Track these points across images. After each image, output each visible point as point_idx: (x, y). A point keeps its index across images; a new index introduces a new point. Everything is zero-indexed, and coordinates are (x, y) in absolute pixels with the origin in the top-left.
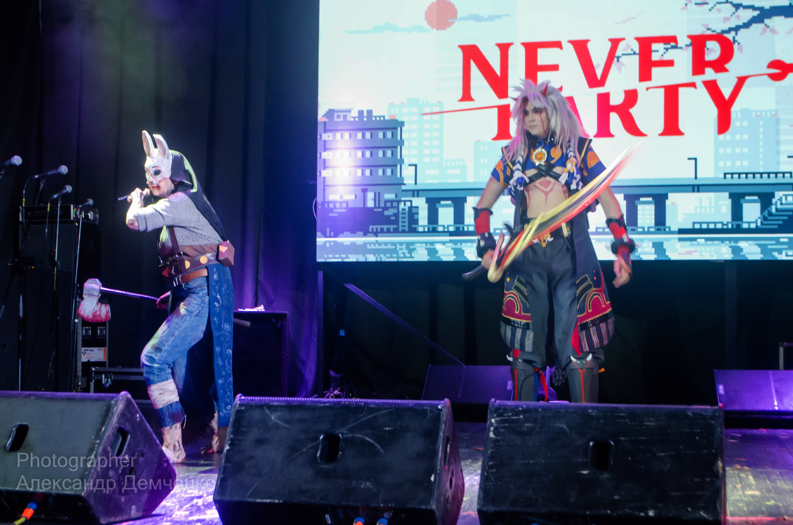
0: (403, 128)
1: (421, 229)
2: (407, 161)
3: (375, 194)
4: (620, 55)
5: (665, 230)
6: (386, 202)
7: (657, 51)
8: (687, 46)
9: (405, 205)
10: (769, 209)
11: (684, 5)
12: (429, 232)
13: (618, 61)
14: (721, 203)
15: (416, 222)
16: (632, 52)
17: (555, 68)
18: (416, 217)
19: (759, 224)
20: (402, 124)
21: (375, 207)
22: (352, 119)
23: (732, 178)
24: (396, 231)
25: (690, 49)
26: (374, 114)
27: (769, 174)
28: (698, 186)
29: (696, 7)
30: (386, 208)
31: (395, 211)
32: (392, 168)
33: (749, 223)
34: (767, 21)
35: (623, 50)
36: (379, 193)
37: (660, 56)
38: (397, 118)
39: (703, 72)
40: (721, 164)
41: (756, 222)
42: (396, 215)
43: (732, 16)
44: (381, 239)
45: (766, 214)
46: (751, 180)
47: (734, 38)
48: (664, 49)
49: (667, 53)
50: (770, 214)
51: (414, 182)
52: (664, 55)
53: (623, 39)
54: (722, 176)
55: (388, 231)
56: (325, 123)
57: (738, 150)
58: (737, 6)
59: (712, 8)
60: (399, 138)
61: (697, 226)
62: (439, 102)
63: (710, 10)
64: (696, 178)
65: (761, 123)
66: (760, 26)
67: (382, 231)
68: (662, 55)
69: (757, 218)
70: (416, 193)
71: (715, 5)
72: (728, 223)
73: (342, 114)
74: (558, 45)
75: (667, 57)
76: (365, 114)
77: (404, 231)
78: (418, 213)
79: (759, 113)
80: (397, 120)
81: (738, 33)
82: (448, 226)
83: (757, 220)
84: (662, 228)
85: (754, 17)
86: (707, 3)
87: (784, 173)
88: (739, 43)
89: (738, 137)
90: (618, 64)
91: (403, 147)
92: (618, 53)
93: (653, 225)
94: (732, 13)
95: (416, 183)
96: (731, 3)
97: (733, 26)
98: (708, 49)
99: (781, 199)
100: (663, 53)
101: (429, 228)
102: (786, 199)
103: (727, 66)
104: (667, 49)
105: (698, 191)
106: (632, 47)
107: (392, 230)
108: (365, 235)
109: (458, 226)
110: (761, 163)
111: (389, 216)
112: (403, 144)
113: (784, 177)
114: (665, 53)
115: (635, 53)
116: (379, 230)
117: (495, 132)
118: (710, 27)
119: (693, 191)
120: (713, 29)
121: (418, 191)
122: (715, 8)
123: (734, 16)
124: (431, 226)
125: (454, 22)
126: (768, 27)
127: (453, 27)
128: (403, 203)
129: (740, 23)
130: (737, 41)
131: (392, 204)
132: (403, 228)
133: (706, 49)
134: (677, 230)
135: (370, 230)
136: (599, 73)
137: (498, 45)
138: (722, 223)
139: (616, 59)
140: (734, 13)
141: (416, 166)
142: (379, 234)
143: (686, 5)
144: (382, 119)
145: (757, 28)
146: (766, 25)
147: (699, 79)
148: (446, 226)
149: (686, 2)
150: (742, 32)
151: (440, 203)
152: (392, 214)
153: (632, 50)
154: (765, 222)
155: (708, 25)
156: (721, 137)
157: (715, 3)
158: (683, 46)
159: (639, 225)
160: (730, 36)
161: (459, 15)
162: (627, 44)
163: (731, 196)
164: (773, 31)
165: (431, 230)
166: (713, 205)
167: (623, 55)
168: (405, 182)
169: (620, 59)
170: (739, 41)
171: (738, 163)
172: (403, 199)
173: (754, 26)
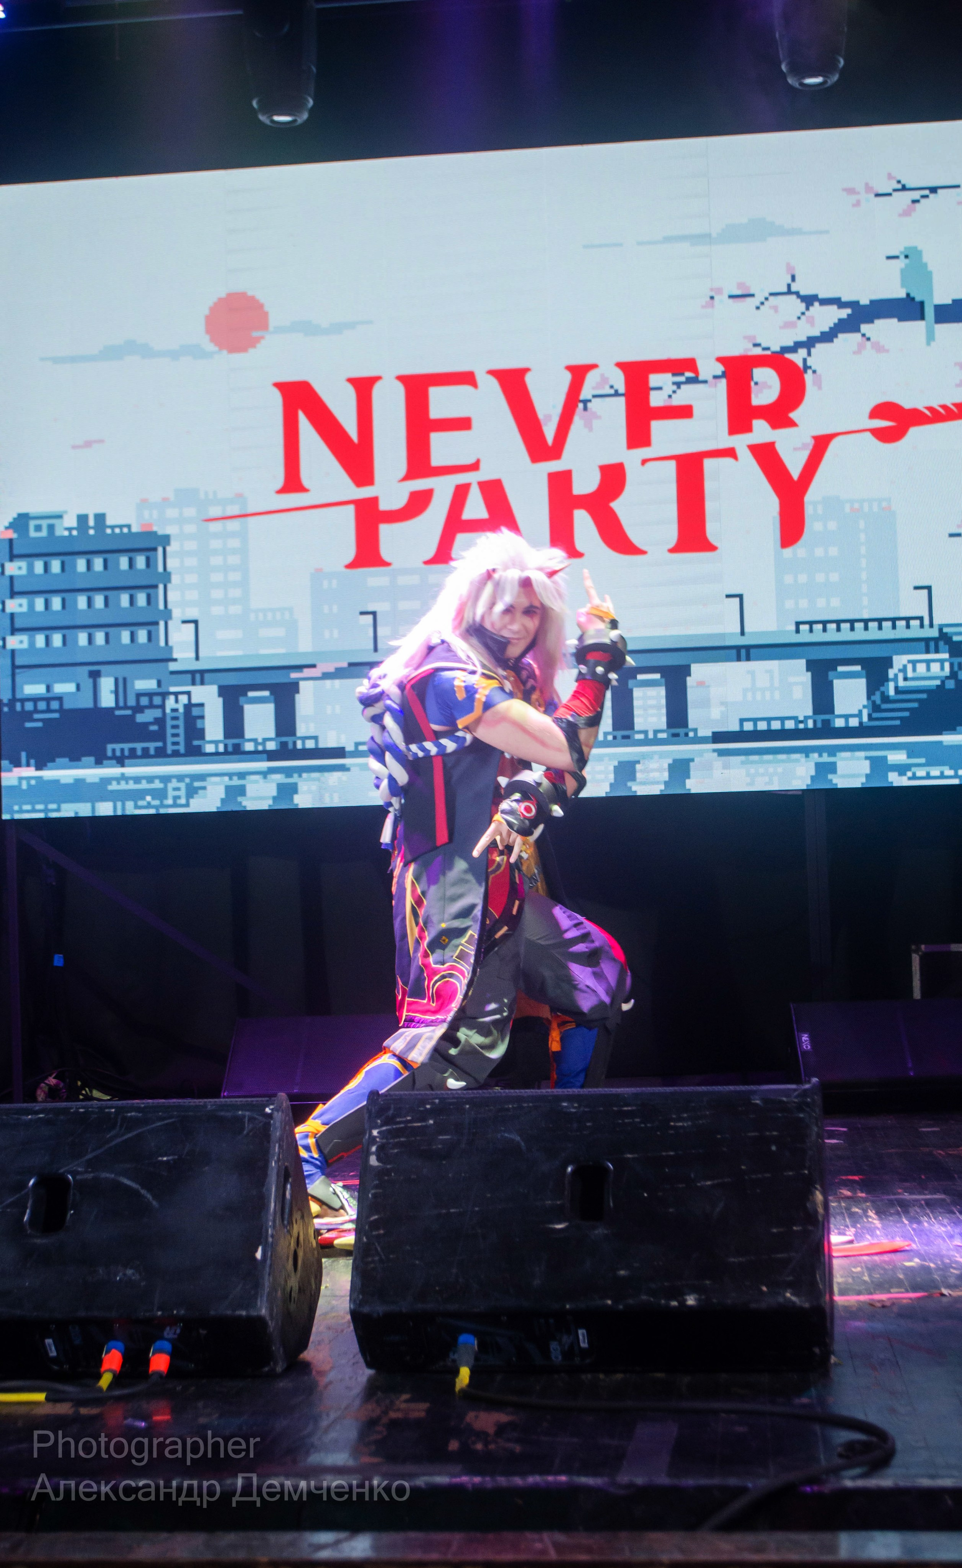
0: (168, 549)
1: (210, 748)
2: (177, 614)
3: (116, 680)
4: (589, 397)
5: (687, 735)
6: (139, 695)
7: (660, 388)
8: (715, 377)
9: (177, 701)
10: (882, 689)
11: (708, 299)
12: (226, 752)
13: (585, 409)
14: (792, 679)
15: (200, 734)
16: (612, 392)
17: (463, 424)
18: (199, 723)
19: (865, 719)
20: (166, 540)
21: (118, 707)
22: (66, 533)
23: (811, 630)
24: (161, 754)
25: (723, 383)
26: (109, 521)
27: (880, 621)
28: (748, 648)
29: (731, 300)
30: (139, 709)
31: (158, 713)
32: (150, 628)
33: (847, 717)
34: (864, 328)
35: (594, 388)
36: (125, 680)
37: (666, 397)
38: (155, 529)
39: (748, 429)
40: (789, 604)
41: (859, 715)
42: (161, 722)
43: (799, 318)
44: (130, 771)
45: (877, 698)
46: (846, 634)
47: (805, 360)
48: (674, 383)
49: (678, 391)
50: (886, 699)
51: (193, 655)
52: (674, 396)
53: (594, 366)
54: (793, 628)
55: (146, 754)
56: (11, 541)
57: (820, 578)
58: (809, 300)
59: (762, 303)
60: (160, 569)
61: (748, 727)
62: (240, 496)
63: (758, 308)
64: (743, 633)
65: (862, 524)
66: (855, 337)
67: (133, 754)
68: (670, 396)
69: (861, 707)
70: (198, 676)
71: (767, 299)
72: (806, 718)
73: (44, 523)
74: (467, 378)
75: (679, 400)
76: (91, 522)
77: (176, 754)
78: (202, 717)
79: (856, 506)
80: (155, 533)
81: (813, 350)
82: (265, 740)
83: (860, 711)
84: (681, 731)
85: (840, 320)
86: (753, 295)
87: (908, 619)
88: (814, 372)
89: (819, 552)
90: (586, 413)
91: (169, 586)
92: (586, 393)
93: (664, 727)
94: (799, 315)
95: (197, 658)
96: (797, 294)
97: (803, 338)
98: (756, 384)
99: (904, 670)
100: (671, 393)
101: (226, 746)
102: (914, 670)
103: (793, 415)
104: (678, 385)
105: (748, 659)
106: (611, 383)
107: (152, 752)
108: (99, 763)
109: (284, 739)
110: (865, 601)
111: (146, 725)
112: (169, 581)
113: (908, 626)
114: (674, 392)
115: (617, 394)
116: (126, 753)
117: (350, 553)
118: (758, 341)
119: (739, 659)
120: (764, 345)
121: (202, 672)
122: (766, 303)
123: (803, 317)
124: (231, 742)
125: (263, 337)
126: (868, 339)
127: (262, 346)
128: (172, 698)
129: (817, 333)
130: (810, 367)
131: (151, 700)
132: (176, 748)
133: (752, 384)
134: (710, 735)
135: (109, 753)
136: (550, 432)
137: (351, 381)
138: (794, 718)
139: (581, 405)
140: (803, 314)
141: (196, 622)
142: (127, 761)
143: (712, 298)
144: (125, 530)
145: (845, 340)
146: (864, 335)
147: (741, 442)
148: (260, 740)
149: (713, 294)
150: (820, 347)
151: (246, 695)
152: (151, 720)
153: (612, 387)
154: (875, 715)
155: (754, 337)
156: (788, 552)
157: (767, 295)
158: (709, 378)
159: (637, 727)
160: (797, 358)
161: (273, 322)
162: (602, 375)
163: (811, 666)
164: (879, 348)
165: (230, 749)
166: (776, 684)
167: (595, 396)
168: (175, 656)
169: (589, 405)
170: (813, 368)
171: (821, 603)
172: (173, 689)
173: (841, 336)
